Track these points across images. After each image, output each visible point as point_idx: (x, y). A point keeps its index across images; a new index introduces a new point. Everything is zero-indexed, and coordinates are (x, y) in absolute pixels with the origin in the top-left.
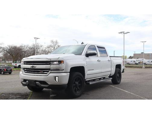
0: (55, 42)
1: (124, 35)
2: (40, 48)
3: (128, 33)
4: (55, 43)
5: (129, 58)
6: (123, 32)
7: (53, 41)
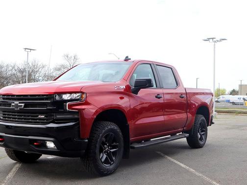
0: (73, 58)
1: (215, 45)
2: (40, 70)
3: (223, 40)
4: (72, 61)
5: (231, 94)
6: (213, 39)
7: (67, 56)
